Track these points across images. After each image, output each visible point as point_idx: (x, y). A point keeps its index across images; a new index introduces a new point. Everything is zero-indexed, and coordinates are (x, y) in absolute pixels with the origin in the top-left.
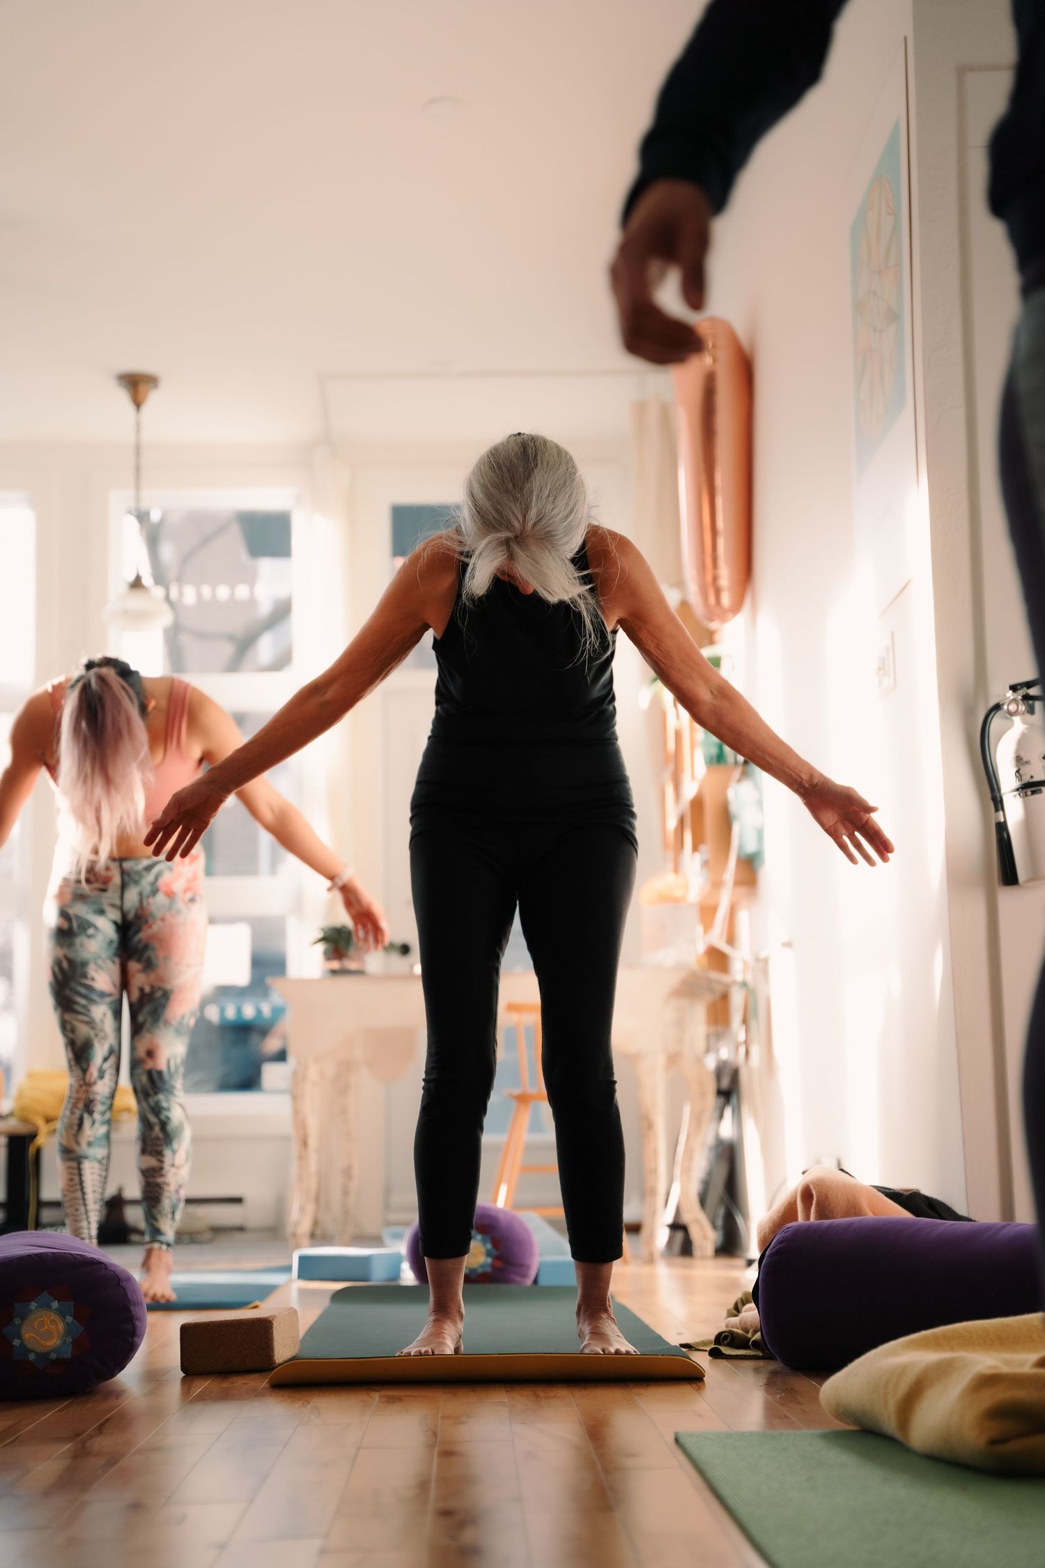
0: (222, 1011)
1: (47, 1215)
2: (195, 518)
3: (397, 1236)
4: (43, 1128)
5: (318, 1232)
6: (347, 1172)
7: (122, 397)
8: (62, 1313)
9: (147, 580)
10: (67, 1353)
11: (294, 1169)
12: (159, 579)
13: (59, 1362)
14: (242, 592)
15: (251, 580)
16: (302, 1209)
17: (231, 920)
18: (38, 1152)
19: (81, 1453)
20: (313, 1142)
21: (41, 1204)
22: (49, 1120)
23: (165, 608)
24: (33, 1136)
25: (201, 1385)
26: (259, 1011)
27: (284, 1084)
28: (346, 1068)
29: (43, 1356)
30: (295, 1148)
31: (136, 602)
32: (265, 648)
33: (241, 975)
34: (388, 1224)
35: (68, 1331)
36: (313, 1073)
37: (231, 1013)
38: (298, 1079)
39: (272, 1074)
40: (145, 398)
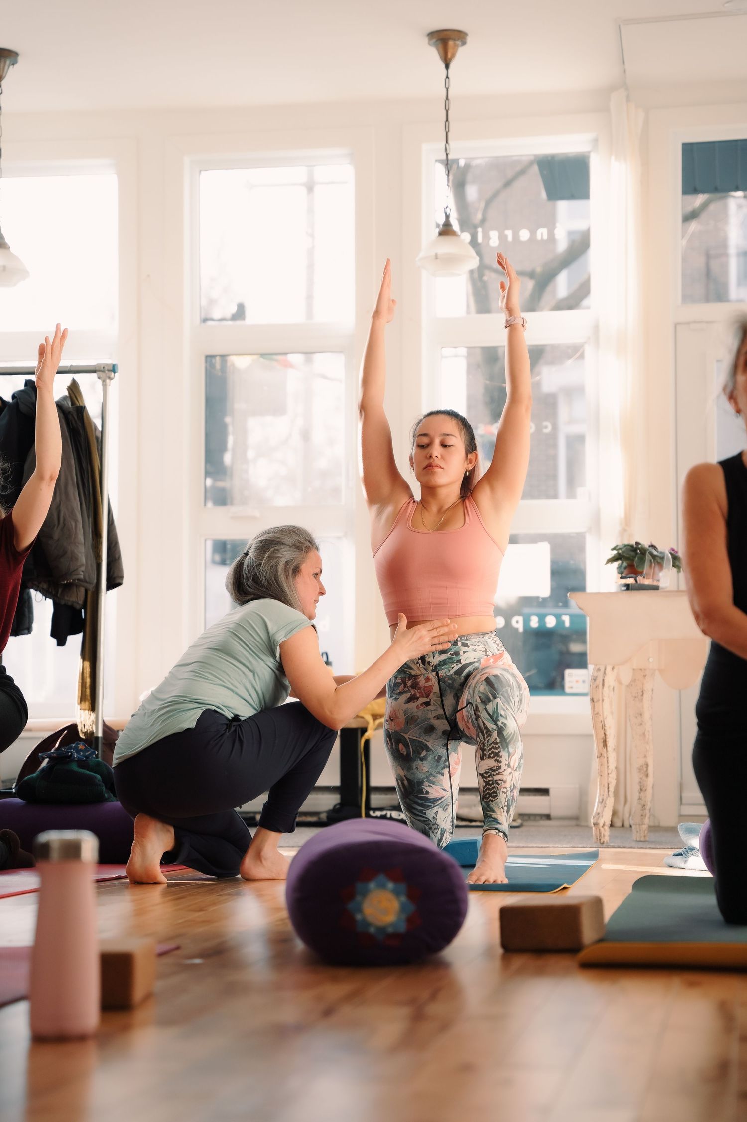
0: (527, 621)
1: (377, 799)
2: (497, 165)
3: (691, 831)
4: (371, 725)
5: (618, 823)
6: (644, 770)
7: (433, 54)
8: (397, 893)
9: (456, 226)
10: (402, 928)
11: (595, 764)
12: (465, 223)
13: (396, 935)
14: (542, 233)
15: (551, 223)
16: (602, 801)
17: (534, 539)
18: (367, 742)
19: (418, 1017)
20: (611, 742)
21: (370, 789)
22: (375, 717)
23: (472, 252)
24: (364, 730)
25: (518, 961)
26: (560, 622)
27: (585, 689)
28: (641, 674)
29: (382, 929)
30: (595, 747)
31: (447, 246)
32: (562, 285)
33: (543, 588)
34: (682, 818)
35: (403, 908)
36: (610, 680)
37: (534, 623)
38: (597, 683)
39: (573, 678)
40: (453, 56)
